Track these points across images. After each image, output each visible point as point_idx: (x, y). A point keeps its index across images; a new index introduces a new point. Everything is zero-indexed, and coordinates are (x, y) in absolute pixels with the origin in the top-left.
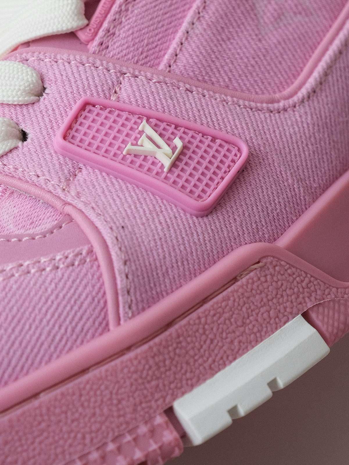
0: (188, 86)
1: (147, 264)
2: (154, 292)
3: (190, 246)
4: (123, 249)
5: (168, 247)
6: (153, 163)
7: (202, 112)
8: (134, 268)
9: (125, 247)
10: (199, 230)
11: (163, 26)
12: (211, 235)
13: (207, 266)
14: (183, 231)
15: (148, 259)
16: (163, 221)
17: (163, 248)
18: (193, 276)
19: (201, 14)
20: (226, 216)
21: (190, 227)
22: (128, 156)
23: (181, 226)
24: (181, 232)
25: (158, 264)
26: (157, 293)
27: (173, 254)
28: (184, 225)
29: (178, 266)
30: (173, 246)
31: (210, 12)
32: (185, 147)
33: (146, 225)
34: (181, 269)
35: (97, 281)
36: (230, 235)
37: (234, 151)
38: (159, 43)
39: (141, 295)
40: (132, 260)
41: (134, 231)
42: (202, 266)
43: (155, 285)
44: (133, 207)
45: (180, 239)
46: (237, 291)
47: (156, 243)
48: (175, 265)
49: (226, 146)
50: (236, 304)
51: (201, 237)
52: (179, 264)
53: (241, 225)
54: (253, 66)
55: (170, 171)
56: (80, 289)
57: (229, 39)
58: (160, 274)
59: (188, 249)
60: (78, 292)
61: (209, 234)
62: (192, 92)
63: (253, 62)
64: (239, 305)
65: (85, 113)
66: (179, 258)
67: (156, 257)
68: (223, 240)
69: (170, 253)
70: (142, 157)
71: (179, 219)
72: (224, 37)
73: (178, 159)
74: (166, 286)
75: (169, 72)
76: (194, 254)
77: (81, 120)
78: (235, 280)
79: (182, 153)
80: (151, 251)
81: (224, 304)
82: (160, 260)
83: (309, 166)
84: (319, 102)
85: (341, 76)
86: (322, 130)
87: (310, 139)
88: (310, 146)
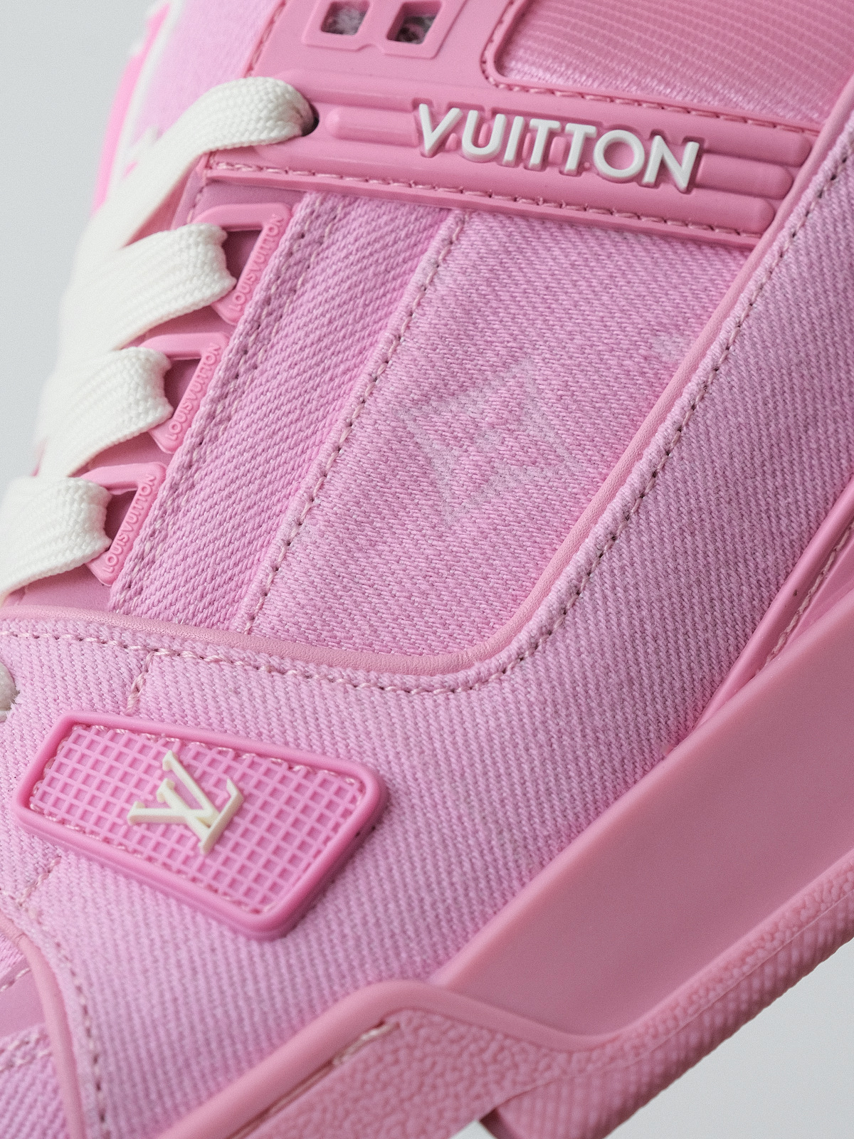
0: (275, 661)
1: (144, 1054)
2: (158, 1110)
3: (237, 1007)
4: (94, 1032)
5: (189, 1016)
6: (181, 839)
7: (298, 715)
8: (112, 1068)
9: (99, 1027)
10: (260, 971)
11: (243, 535)
12: (287, 976)
13: (275, 1040)
14: (225, 976)
15: (147, 1043)
16: (185, 962)
17: (178, 1019)
18: (244, 1064)
19: (317, 501)
20: (324, 932)
21: (241, 968)
22: (135, 828)
23: (222, 969)
24: (220, 979)
25: (167, 1053)
26: (165, 1111)
27: (199, 1027)
28: (228, 964)
29: (210, 1052)
30: (201, 1012)
31: (333, 494)
32: (246, 797)
33: (149, 974)
34: (218, 1055)
35: (52, 1095)
36: (332, 970)
37: (352, 791)
38: (237, 570)
39: (129, 1120)
40: (110, 1052)
41: (124, 990)
42: (265, 1044)
43: (160, 1096)
44: (131, 937)
45: (216, 995)
46: (331, 1090)
47: (164, 1009)
48: (203, 1050)
49: (336, 783)
50: (329, 1116)
51: (263, 985)
52: (214, 1045)
53: (358, 946)
54: (424, 594)
55: (211, 851)
56: (21, 1113)
57: (373, 544)
58: (172, 1074)
59: (233, 1014)
60: (18, 1120)
61: (281, 975)
62: (283, 672)
63: (424, 586)
64: (335, 1117)
65: (67, 744)
66: (212, 1035)
67: (163, 1038)
68: (313, 983)
69: (192, 1028)
70: (162, 828)
71: (219, 952)
72: (362, 541)
73: (229, 824)
74: (185, 1095)
75: (250, 631)
76: (247, 1022)
77: (60, 758)
78: (328, 1065)
79: (239, 811)
80: (155, 1027)
81: (301, 1120)
82: (171, 1044)
83: (531, 794)
84: (557, 653)
85: (614, 588)
86: (563, 713)
87: (535, 736)
88: (534, 752)
